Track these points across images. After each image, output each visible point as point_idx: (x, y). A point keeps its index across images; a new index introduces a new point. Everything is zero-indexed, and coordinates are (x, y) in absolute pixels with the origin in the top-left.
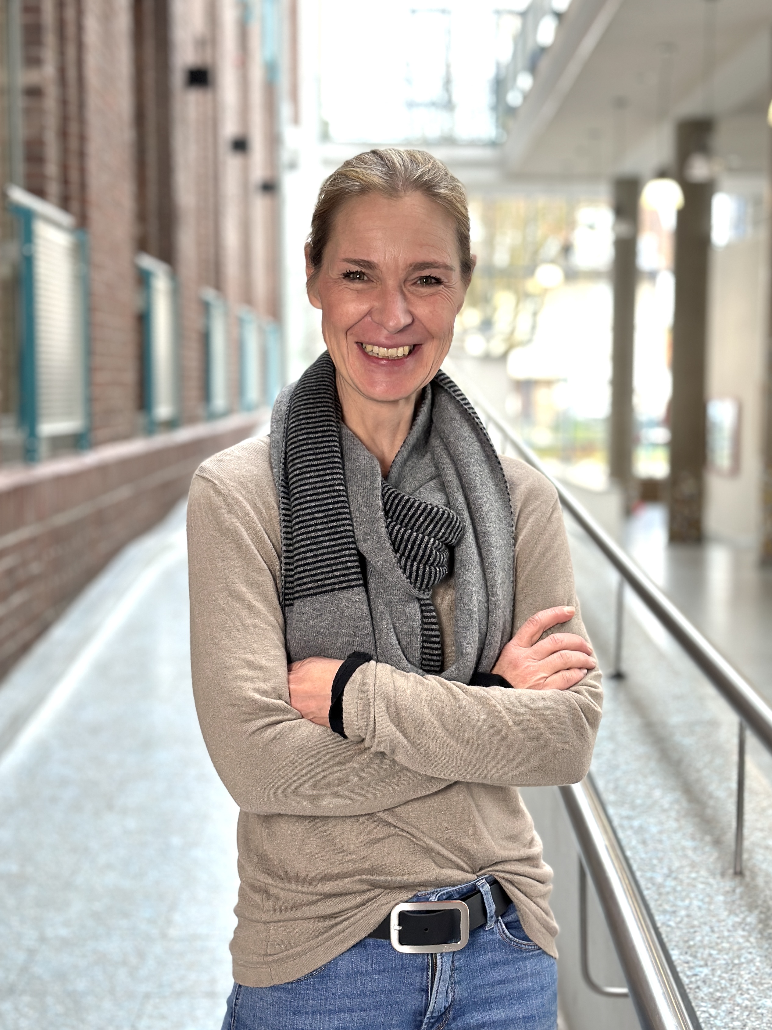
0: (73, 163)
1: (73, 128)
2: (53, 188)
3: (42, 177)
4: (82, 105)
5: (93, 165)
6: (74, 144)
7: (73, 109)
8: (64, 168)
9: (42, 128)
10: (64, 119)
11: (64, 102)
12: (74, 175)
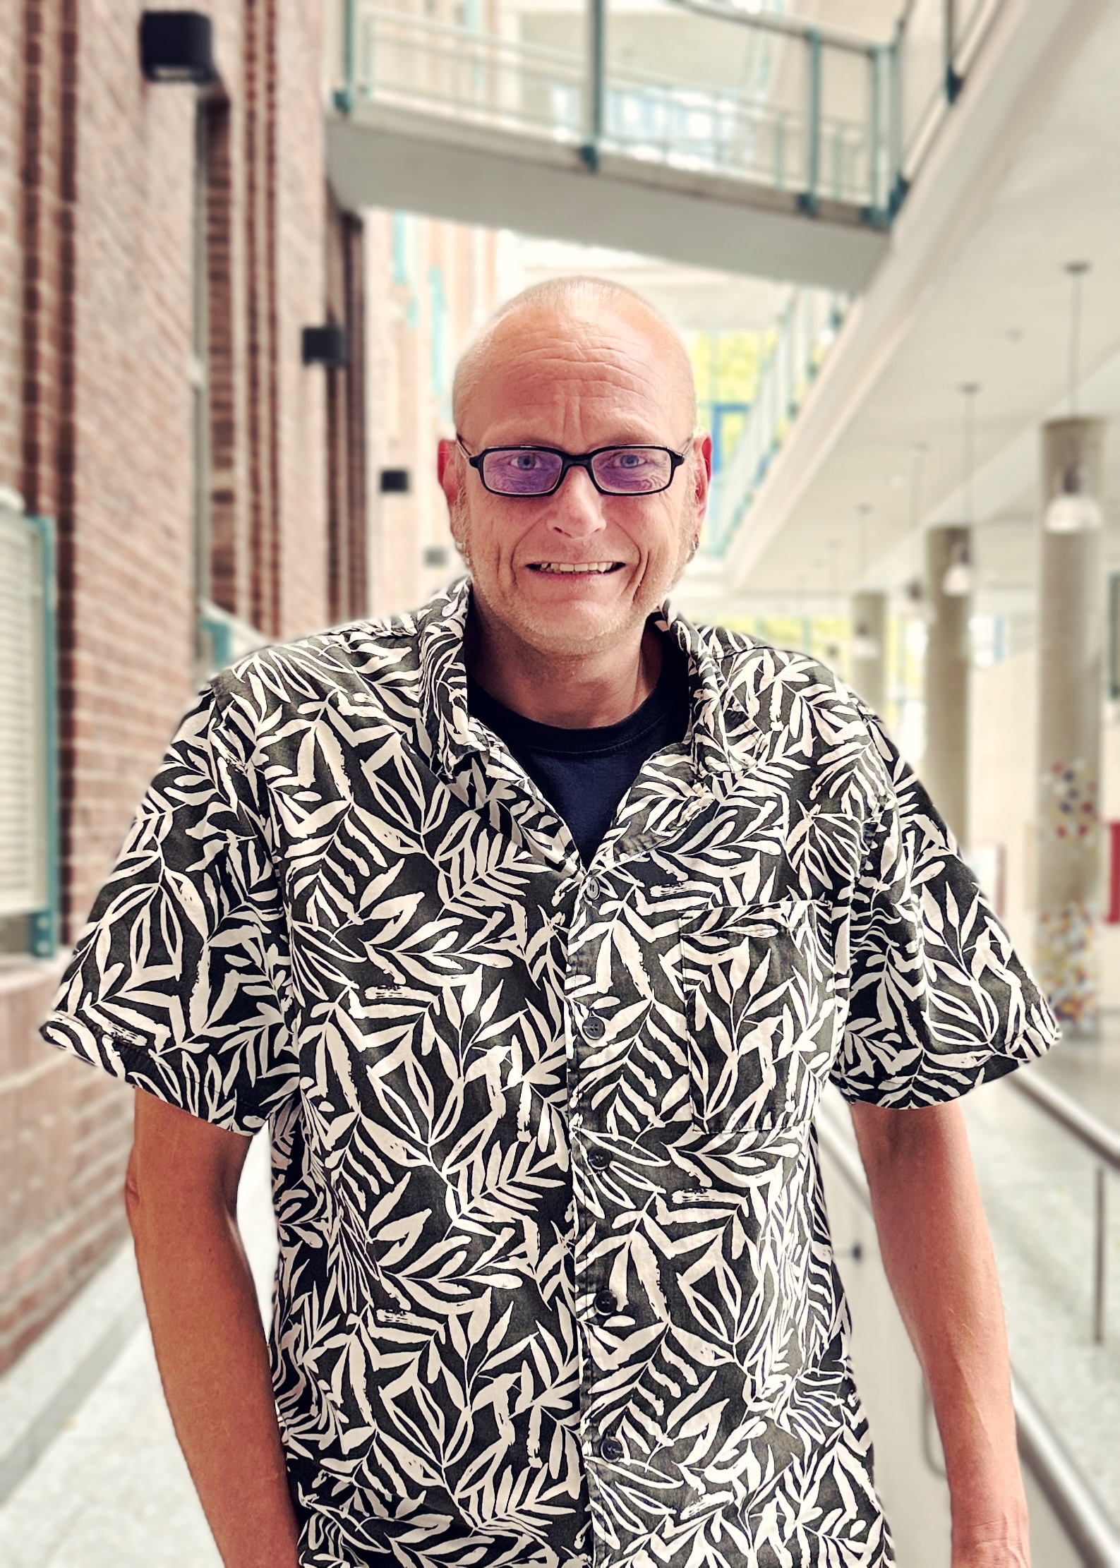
0: (266, 575)
1: (266, 536)
2: (243, 602)
3: (231, 590)
4: (275, 512)
5: (286, 577)
6: (266, 554)
7: (266, 516)
8: (256, 581)
9: (232, 536)
10: (256, 527)
11: (256, 508)
12: (266, 589)
